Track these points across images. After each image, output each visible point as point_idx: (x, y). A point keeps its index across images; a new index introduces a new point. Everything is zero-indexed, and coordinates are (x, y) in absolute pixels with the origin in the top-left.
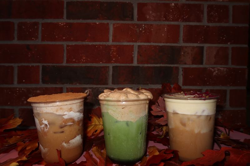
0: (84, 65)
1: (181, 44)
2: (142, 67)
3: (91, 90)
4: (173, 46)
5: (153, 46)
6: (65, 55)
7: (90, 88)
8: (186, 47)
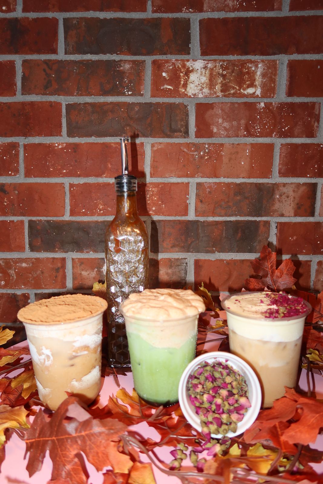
0: (101, 219)
1: (276, 178)
2: (204, 221)
4: (260, 184)
5: (224, 183)
6: (67, 201)
8: (284, 185)
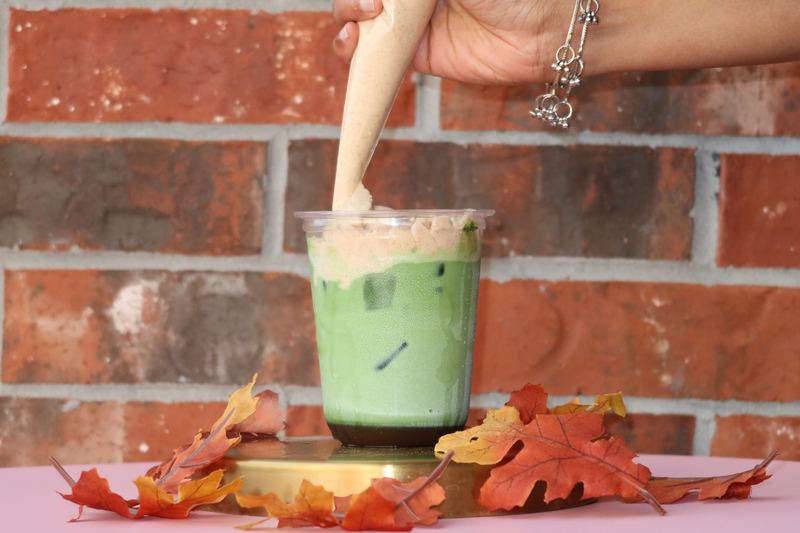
2: (470, 148)
3: (154, 285)
7: (148, 274)
